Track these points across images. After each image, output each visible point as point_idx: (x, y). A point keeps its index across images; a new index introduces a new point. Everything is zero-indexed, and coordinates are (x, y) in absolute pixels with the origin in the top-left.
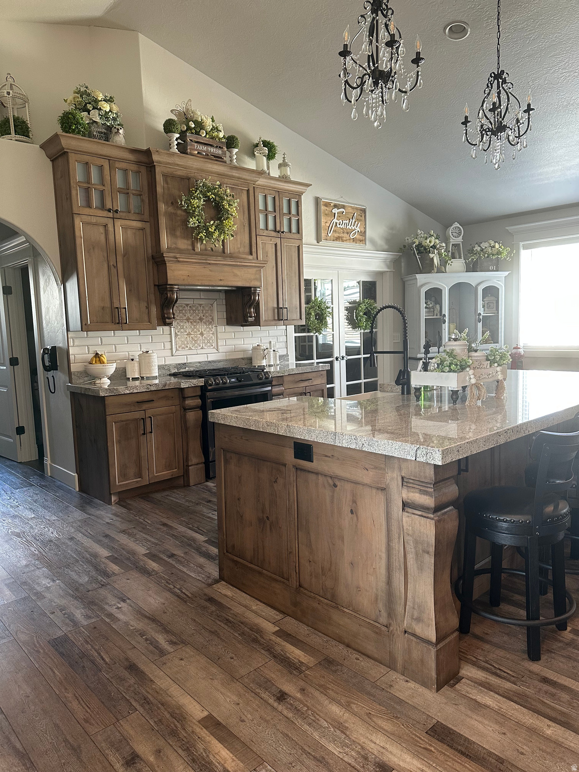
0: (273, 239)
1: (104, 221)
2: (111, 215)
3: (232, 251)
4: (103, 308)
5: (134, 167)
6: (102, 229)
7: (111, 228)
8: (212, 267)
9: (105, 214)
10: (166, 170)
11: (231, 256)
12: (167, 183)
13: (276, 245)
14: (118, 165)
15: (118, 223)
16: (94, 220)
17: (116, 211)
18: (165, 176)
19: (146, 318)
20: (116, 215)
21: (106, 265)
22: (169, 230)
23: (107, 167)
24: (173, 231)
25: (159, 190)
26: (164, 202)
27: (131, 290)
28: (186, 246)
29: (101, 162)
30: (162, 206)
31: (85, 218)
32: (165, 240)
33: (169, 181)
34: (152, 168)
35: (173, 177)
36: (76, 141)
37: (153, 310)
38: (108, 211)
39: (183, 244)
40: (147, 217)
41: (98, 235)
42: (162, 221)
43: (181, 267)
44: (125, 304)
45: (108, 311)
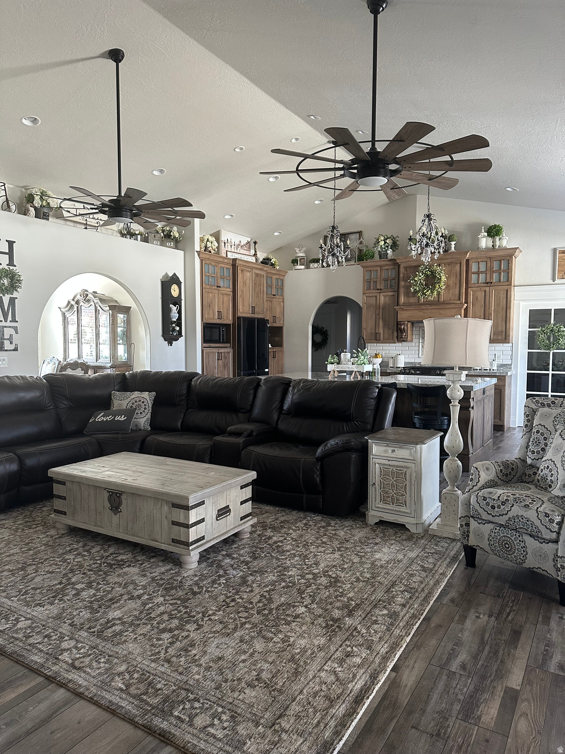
0: (483, 289)
1: (375, 294)
2: (379, 291)
3: (445, 299)
4: (372, 333)
5: (392, 267)
6: (374, 298)
7: (378, 297)
8: (425, 311)
9: (377, 291)
10: (405, 265)
11: (444, 303)
12: (406, 271)
13: (485, 291)
14: (384, 268)
15: (382, 294)
16: (371, 295)
17: (381, 289)
18: (405, 268)
19: (392, 338)
20: (381, 291)
21: (375, 314)
22: (405, 294)
23: (379, 270)
24: (408, 294)
25: (401, 275)
26: (403, 281)
27: (385, 325)
28: (415, 301)
29: (376, 268)
30: (402, 283)
31: (367, 295)
32: (402, 299)
33: (408, 270)
34: (399, 266)
35: (410, 267)
36: (365, 263)
37: (395, 334)
38: (378, 290)
39: (412, 300)
40: (396, 289)
41: (373, 301)
42: (402, 291)
43: (405, 312)
44: (381, 331)
45: (374, 334)
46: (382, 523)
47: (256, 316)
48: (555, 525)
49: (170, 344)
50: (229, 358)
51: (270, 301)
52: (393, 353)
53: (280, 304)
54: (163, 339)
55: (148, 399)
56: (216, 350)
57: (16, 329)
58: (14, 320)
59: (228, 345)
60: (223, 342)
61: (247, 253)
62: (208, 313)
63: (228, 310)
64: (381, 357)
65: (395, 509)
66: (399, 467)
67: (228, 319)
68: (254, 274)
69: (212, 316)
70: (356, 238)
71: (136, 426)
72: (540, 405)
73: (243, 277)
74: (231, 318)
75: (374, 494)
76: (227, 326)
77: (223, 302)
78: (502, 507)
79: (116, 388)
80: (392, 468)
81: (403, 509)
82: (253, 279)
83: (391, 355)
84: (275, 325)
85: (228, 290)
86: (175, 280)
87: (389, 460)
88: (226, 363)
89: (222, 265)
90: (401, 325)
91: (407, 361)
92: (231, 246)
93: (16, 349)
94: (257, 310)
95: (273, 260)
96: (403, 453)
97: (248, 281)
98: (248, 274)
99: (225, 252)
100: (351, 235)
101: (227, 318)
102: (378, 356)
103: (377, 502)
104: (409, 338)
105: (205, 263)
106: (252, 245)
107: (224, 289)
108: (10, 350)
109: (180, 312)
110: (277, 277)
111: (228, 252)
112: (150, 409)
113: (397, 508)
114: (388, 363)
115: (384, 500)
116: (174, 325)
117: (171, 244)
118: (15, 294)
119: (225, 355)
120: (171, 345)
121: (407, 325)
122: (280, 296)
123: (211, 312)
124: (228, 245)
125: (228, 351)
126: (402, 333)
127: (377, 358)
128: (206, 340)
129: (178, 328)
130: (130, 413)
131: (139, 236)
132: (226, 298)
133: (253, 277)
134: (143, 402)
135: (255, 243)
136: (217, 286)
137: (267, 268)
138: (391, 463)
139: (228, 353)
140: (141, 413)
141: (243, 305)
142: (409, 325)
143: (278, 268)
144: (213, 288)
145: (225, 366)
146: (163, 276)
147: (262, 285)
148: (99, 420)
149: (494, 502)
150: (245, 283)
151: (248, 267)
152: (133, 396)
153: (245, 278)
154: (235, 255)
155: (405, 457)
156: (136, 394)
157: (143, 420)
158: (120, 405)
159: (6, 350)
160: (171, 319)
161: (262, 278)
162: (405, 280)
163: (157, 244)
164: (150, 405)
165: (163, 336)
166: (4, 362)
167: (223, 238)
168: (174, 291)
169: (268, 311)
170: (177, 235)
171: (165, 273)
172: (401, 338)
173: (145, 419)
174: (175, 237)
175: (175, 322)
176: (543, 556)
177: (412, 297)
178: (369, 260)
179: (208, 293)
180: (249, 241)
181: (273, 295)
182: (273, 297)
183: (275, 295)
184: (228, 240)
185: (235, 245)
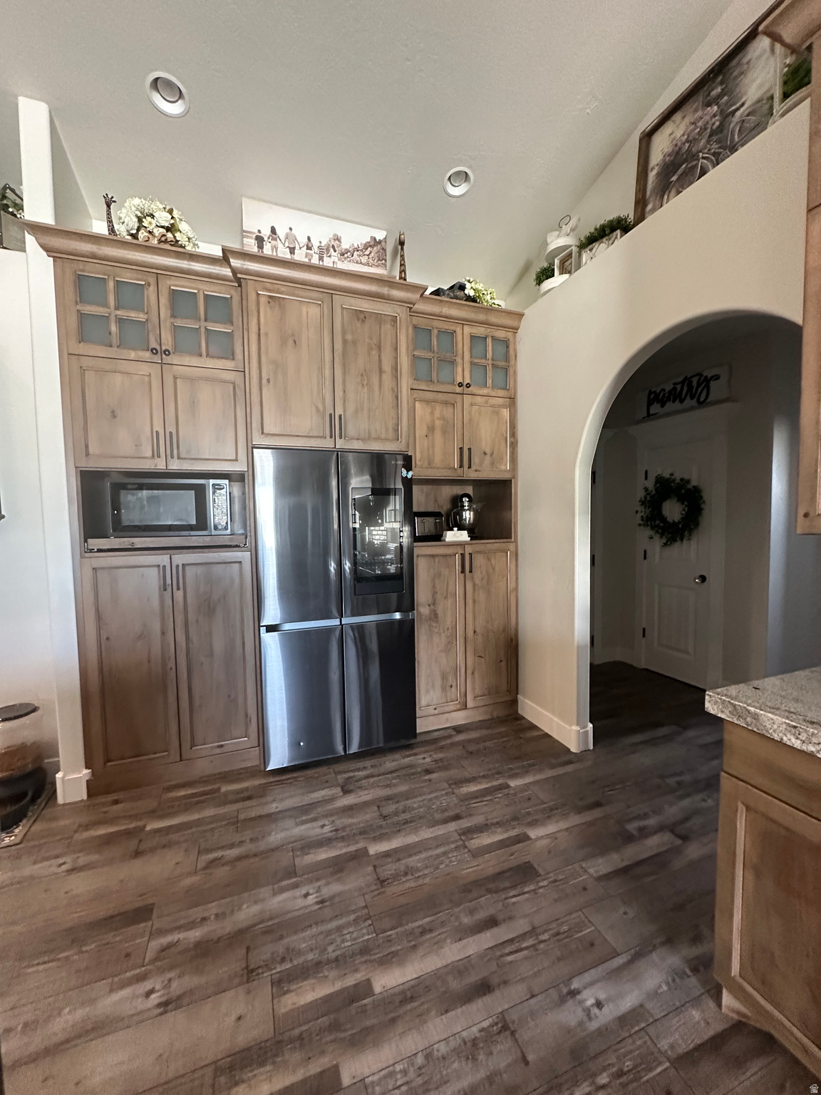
50: (233, 580)
53: (496, 413)
59: (232, 540)
63: (222, 428)
67: (228, 459)
68: (338, 312)
74: (237, 453)
82: (339, 328)
84: (471, 474)
85: (222, 364)
89: (186, 283)
98: (312, 315)
105: (82, 274)
107: (196, 361)
110: (479, 331)
122: (496, 387)
123: (124, 434)
125: (225, 558)
132: (207, 392)
135: (402, 242)
136: (155, 353)
139: (230, 564)
144: (132, 355)
147: (388, 348)
151: (306, 286)
179: (104, 371)
180: (379, 238)
181: (460, 385)
182: (458, 390)
183: (468, 386)
184: (273, 230)
185: (309, 248)
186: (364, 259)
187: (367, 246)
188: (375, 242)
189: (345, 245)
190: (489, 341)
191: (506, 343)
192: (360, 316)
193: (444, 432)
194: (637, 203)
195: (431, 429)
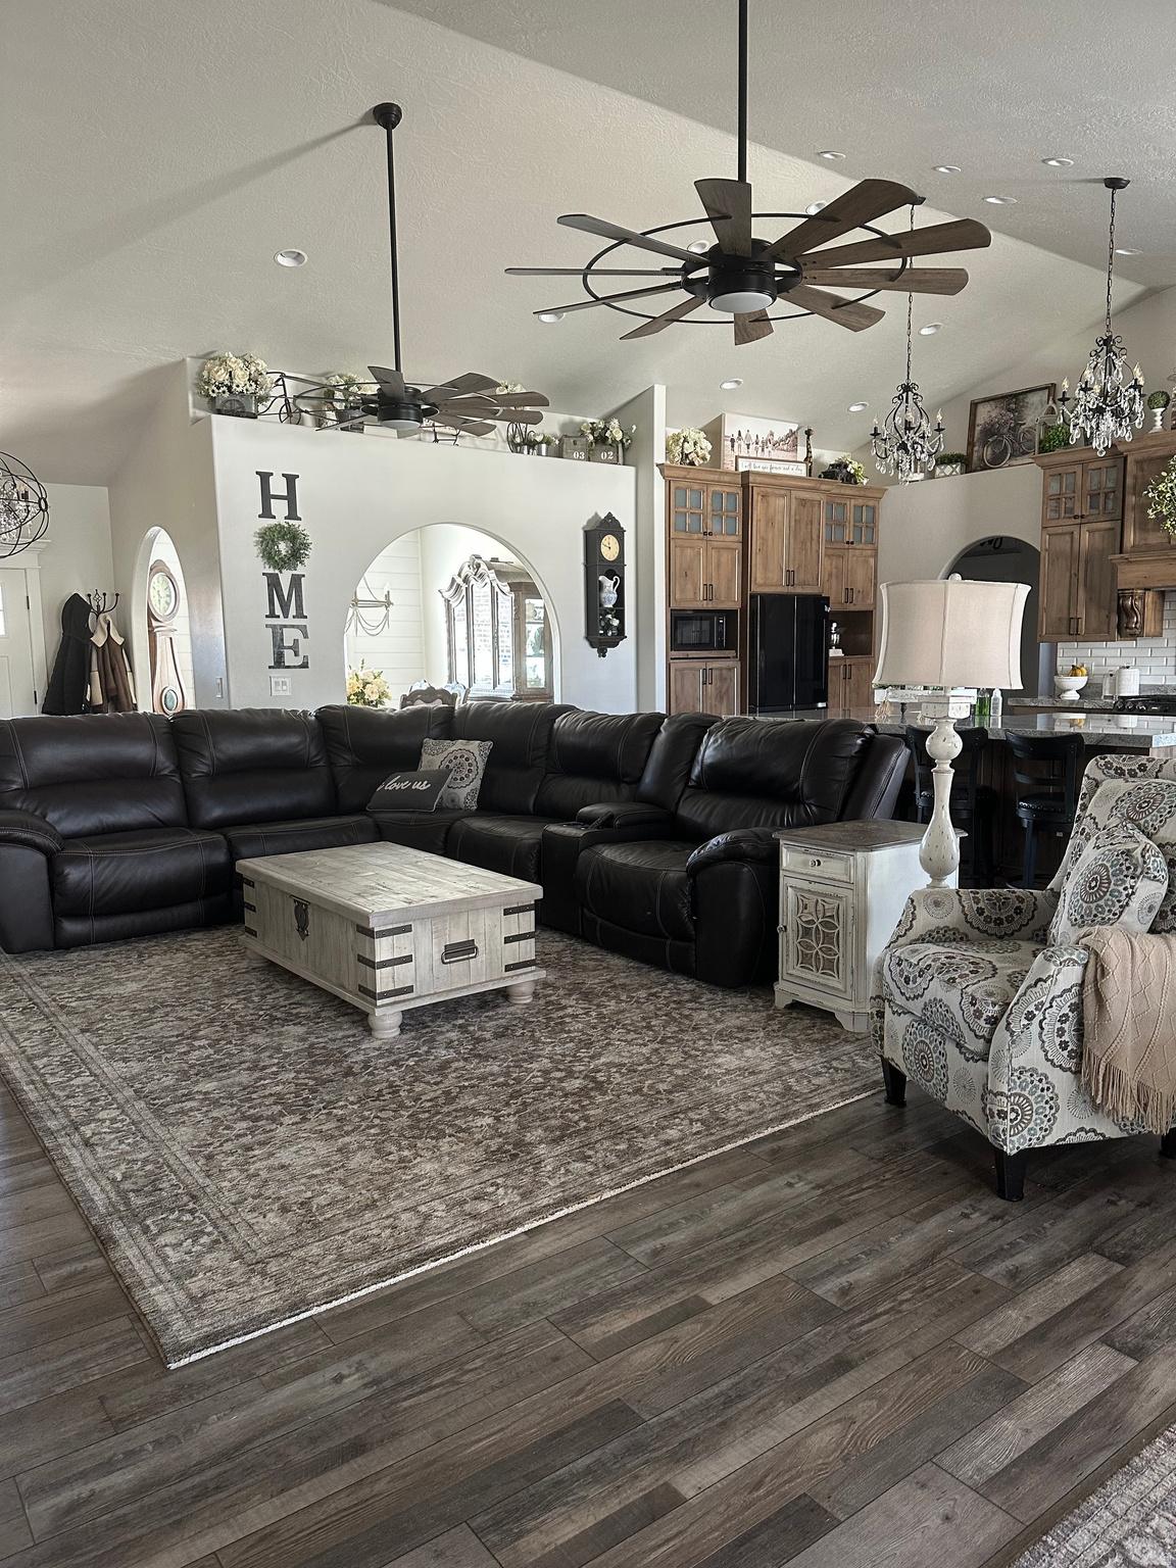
1: (1066, 529)
2: (1078, 521)
4: (1060, 619)
6: (1068, 538)
7: (1076, 535)
9: (1073, 521)
10: (1139, 457)
12: (1142, 470)
14: (1092, 466)
15: (1085, 528)
16: (1060, 530)
17: (1082, 517)
18: (1137, 462)
19: (1106, 629)
20: (1084, 521)
21: (1068, 574)
22: (1137, 526)
23: (1079, 473)
24: (1143, 525)
25: (1129, 481)
26: (1134, 494)
27: (1091, 598)
28: (1160, 541)
29: (1071, 469)
30: (1131, 500)
31: (1051, 530)
32: (1130, 538)
33: (1145, 466)
34: (1126, 458)
35: (1151, 460)
36: (1049, 458)
37: (1115, 619)
38: (1075, 517)
39: (1154, 539)
40: (1119, 512)
41: (1064, 544)
42: (1130, 516)
43: (1135, 567)
44: (1082, 614)
45: (1065, 622)
46: (796, 1006)
47: (799, 590)
48: (982, 1022)
49: (602, 653)
50: (732, 680)
51: (839, 556)
52: (1114, 664)
53: (867, 562)
54: (587, 644)
55: (477, 754)
56: (700, 665)
57: (303, 629)
58: (300, 615)
59: (731, 653)
60: (720, 648)
61: (788, 456)
62: (683, 591)
63: (730, 580)
64: (1085, 672)
65: (818, 980)
66: (826, 895)
67: (732, 600)
68: (793, 500)
69: (690, 595)
70: (1041, 400)
71: (453, 801)
72: (1112, 772)
73: (767, 511)
74: (737, 596)
75: (788, 945)
76: (729, 614)
77: (719, 565)
78: (919, 980)
79: (435, 732)
80: (815, 898)
81: (834, 982)
82: (793, 512)
83: (1107, 670)
84: (851, 608)
85: (732, 538)
86: (609, 526)
87: (810, 882)
88: (724, 690)
89: (718, 488)
90: (1125, 598)
91: (1148, 681)
92: (748, 445)
93: (305, 666)
94: (799, 577)
95: (850, 466)
96: (832, 868)
97: (778, 518)
98: (781, 503)
99: (734, 459)
100: (1030, 395)
101: (729, 597)
102: (1078, 672)
103: (791, 964)
104: (1149, 627)
105: (677, 488)
106: (802, 438)
107: (721, 538)
108: (295, 667)
109: (620, 591)
110: (860, 502)
111: (740, 459)
112: (481, 772)
113: (823, 979)
114: (1100, 686)
115: (805, 960)
116: (609, 616)
117: (608, 455)
118: (300, 570)
119: (721, 675)
120: (604, 656)
121: (1142, 598)
122: (866, 543)
123: (689, 586)
124: (740, 446)
125: (730, 667)
126: (1129, 617)
127: (1076, 675)
128: (675, 643)
129: (616, 622)
130: (439, 778)
131: (544, 446)
132: (725, 557)
133: (793, 508)
134: (467, 759)
135: (808, 433)
136: (705, 534)
137: (835, 486)
138: (813, 887)
139: (730, 669)
140: (462, 779)
141: (766, 568)
142: (1150, 597)
143: (865, 481)
144: (696, 536)
145: (723, 695)
146: (589, 521)
147: (815, 523)
148: (390, 788)
149: (911, 970)
150: (770, 522)
151: (781, 487)
152: (453, 748)
153: (771, 510)
154: (757, 465)
155: (834, 876)
156: (460, 744)
157: (466, 791)
158: (430, 762)
159: (288, 667)
160: (601, 605)
161: (816, 508)
162: (1137, 493)
163: (579, 459)
164: (481, 765)
165: (587, 638)
166: (285, 688)
167: (729, 430)
168: (609, 548)
169: (834, 577)
170: (619, 436)
171: (593, 514)
172: (1127, 628)
173: (468, 789)
174: (614, 441)
175: (611, 610)
176: (966, 1088)
177: (1154, 530)
178: (1057, 451)
179: (683, 548)
180: (794, 429)
181: (848, 543)
182: (846, 546)
183: (852, 543)
184: (740, 435)
185: (757, 443)
186: (785, 447)
187: (788, 437)
188: (792, 433)
189: (776, 438)
190: (864, 508)
191: (874, 509)
192: (803, 502)
193: (837, 577)
194: (968, 443)
195: (830, 575)
